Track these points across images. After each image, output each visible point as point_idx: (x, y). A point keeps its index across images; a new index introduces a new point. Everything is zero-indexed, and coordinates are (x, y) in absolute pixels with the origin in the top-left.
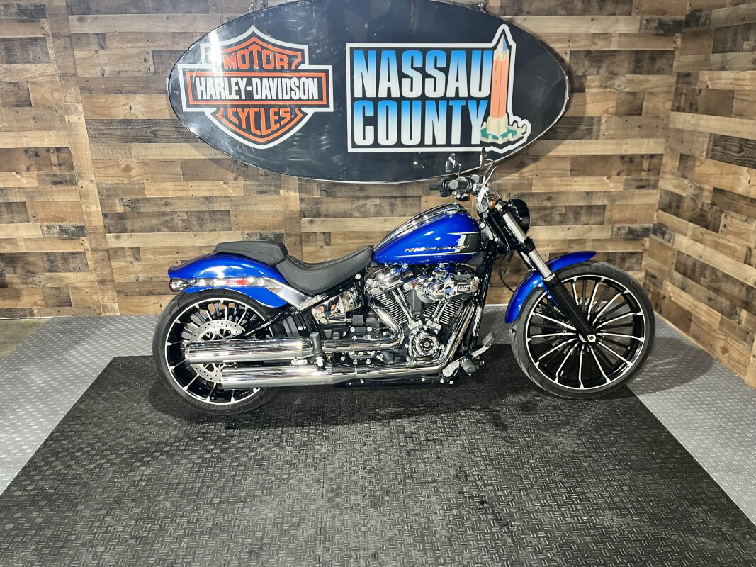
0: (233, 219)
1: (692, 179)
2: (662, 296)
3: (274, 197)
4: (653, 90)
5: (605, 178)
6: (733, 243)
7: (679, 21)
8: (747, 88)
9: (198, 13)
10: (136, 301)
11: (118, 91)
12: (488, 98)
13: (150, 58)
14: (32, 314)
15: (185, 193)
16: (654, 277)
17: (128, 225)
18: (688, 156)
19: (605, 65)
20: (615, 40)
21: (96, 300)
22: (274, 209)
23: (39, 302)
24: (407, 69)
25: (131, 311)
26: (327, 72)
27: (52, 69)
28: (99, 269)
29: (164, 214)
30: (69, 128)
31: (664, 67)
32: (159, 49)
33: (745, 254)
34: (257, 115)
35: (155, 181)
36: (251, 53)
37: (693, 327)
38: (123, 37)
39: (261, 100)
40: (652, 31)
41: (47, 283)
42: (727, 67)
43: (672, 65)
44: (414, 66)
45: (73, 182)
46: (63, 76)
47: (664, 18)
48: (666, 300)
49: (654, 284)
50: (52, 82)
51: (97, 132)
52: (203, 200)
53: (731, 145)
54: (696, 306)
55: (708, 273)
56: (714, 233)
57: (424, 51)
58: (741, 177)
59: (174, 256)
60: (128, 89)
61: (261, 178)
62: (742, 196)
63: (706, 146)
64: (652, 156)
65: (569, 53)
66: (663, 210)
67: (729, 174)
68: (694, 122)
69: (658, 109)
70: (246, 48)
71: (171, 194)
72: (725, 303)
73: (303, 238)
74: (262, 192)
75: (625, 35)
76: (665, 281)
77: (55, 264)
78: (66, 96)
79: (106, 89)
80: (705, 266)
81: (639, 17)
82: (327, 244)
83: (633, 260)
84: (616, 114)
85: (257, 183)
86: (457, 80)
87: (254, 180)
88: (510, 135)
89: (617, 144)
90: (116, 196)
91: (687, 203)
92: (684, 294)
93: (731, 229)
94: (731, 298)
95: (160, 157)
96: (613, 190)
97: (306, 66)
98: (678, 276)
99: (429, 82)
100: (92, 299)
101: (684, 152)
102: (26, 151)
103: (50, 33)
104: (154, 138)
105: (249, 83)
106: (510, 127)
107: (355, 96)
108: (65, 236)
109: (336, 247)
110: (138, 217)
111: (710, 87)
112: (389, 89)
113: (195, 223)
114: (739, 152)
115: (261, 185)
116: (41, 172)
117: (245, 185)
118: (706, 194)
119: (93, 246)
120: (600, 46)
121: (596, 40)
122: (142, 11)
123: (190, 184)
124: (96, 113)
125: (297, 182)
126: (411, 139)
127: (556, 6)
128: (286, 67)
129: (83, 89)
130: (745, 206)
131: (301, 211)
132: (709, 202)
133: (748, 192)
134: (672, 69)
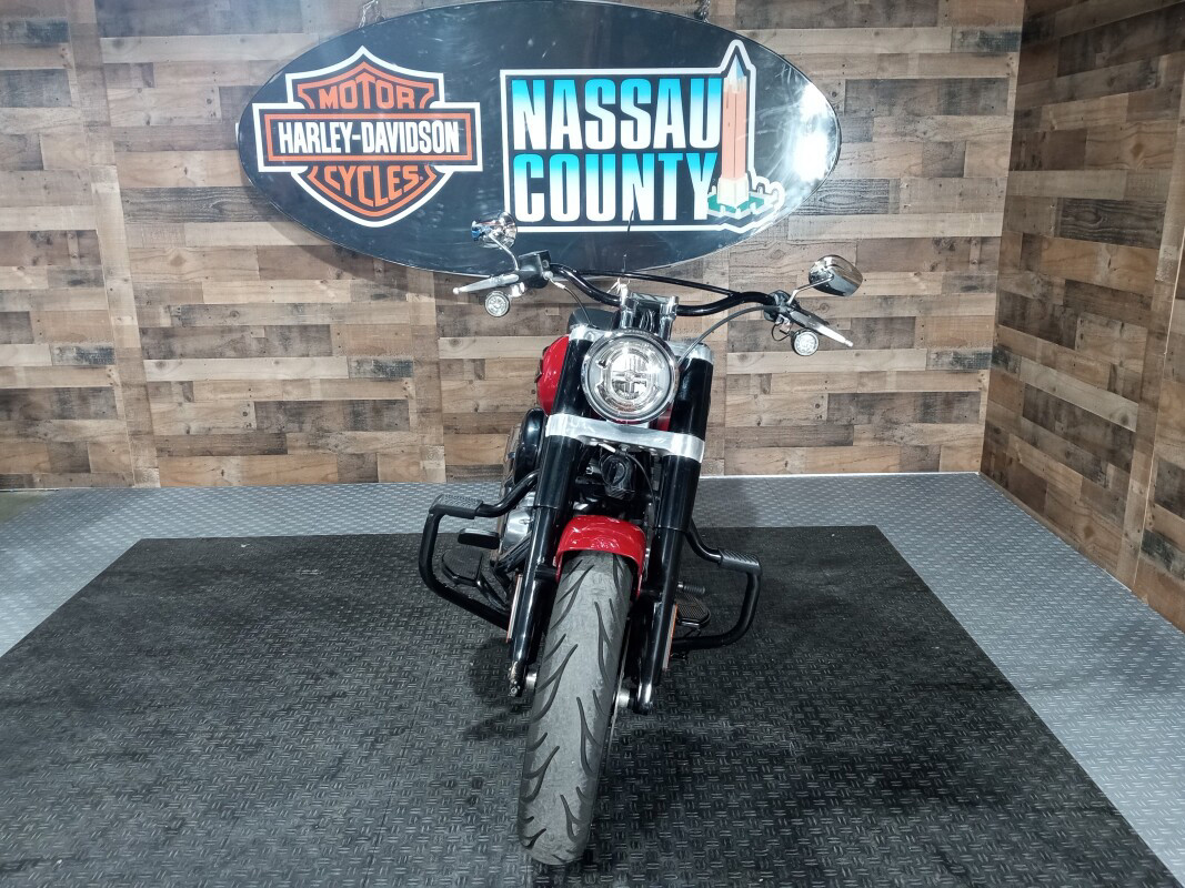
0: (335, 339)
1: (1039, 271)
2: (1007, 460)
3: (398, 303)
4: (978, 138)
5: (911, 274)
6: (1093, 361)
7: (1013, 34)
8: (1102, 123)
9: (287, 32)
10: (185, 465)
11: (169, 148)
12: (718, 150)
13: (216, 98)
14: (31, 484)
15: (261, 298)
16: (997, 431)
17: (177, 345)
18: (1032, 236)
19: (901, 102)
20: (914, 63)
21: (126, 462)
22: (397, 322)
23: (43, 466)
24: (592, 107)
25: (176, 481)
26: (471, 112)
27: (75, 115)
28: (132, 415)
29: (230, 330)
30: (98, 201)
31: (994, 104)
32: (228, 85)
33: (1108, 376)
34: (368, 178)
35: (218, 279)
36: (360, 86)
37: (1049, 502)
38: (179, 69)
39: (374, 154)
40: (971, 50)
41: (57, 435)
42: (1076, 95)
43: (1005, 101)
44: (604, 102)
45: (98, 282)
46: (91, 125)
47: (991, 30)
48: (1014, 465)
49: (997, 441)
50: (74, 134)
51: (135, 208)
52: (289, 308)
53: (1085, 211)
54: (1052, 470)
55: (1063, 413)
56: (1068, 350)
57: (618, 80)
58: (1099, 259)
59: (244, 395)
60: (183, 143)
61: (377, 274)
62: (1101, 287)
63: (1053, 217)
64: (984, 240)
65: (843, 83)
66: (1005, 323)
67: (1083, 256)
68: (1037, 184)
69: (988, 168)
70: (353, 78)
71: (241, 300)
72: (1086, 456)
73: (442, 368)
74: (378, 297)
75: (929, 56)
76: (1011, 435)
77: (68, 406)
78: (93, 155)
79: (151, 144)
80: (1060, 403)
81: (950, 29)
82: (479, 377)
83: (966, 406)
84: (923, 175)
85: (372, 283)
86: (669, 123)
87: (366, 278)
88: (753, 205)
89: (928, 221)
90: (160, 302)
91: (1034, 309)
92: (1036, 452)
93: (1089, 341)
94: (1093, 448)
95: (227, 244)
96: (926, 293)
97: (441, 104)
98: (1026, 424)
99: (627, 126)
100: (120, 462)
101: (1027, 231)
102: (33, 235)
103: (73, 64)
104: (219, 215)
105: (357, 130)
106: (753, 194)
107: (516, 147)
108: (85, 363)
109: (492, 382)
110: (193, 335)
111: (1056, 128)
112: (566, 138)
113: (277, 343)
114: (1095, 221)
115: (377, 286)
116: (53, 267)
117: (353, 286)
118: (1057, 291)
119: (126, 379)
120: (891, 72)
121: (886, 64)
122: (206, 30)
123: (271, 283)
124: (136, 180)
125: (432, 281)
126: (601, 214)
127: (820, 15)
128: (412, 106)
129: (117, 144)
130: (1105, 302)
131: (438, 325)
132: (1062, 303)
133: (1109, 281)
134: (1006, 106)
